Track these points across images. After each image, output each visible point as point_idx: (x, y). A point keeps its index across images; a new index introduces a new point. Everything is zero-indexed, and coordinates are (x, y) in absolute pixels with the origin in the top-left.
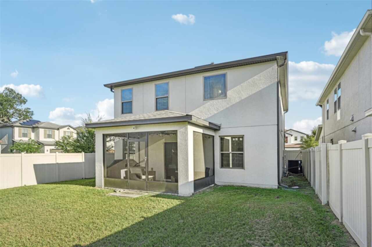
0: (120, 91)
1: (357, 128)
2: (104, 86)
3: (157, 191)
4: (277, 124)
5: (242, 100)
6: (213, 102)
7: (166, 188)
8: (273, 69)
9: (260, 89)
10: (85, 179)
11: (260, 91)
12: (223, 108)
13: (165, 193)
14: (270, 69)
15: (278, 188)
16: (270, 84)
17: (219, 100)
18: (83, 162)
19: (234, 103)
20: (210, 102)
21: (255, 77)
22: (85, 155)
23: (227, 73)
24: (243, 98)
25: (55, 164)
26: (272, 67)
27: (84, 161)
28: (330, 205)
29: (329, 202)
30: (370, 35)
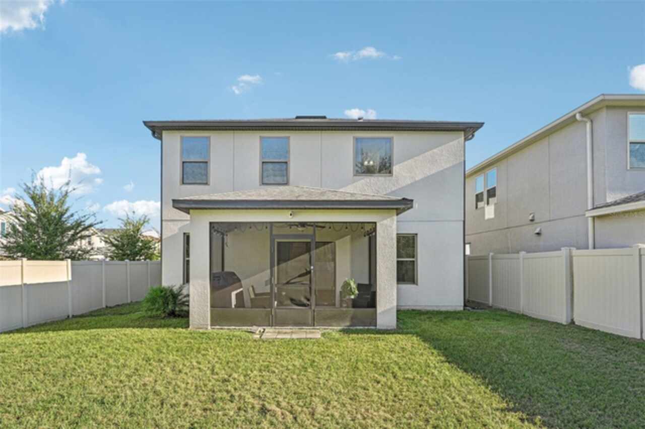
0: (179, 139)
1: (542, 230)
2: (143, 125)
3: (334, 324)
4: (463, 219)
5: (416, 182)
6: (370, 181)
7: (352, 318)
8: (459, 142)
9: (442, 169)
10: (73, 316)
11: (442, 171)
12: (386, 190)
13: (351, 328)
14: (455, 142)
15: (464, 309)
16: (455, 163)
17: (380, 178)
18: (70, 281)
19: (404, 185)
20: (365, 179)
21: (435, 150)
22: (72, 265)
23: (393, 138)
24: (417, 179)
25: (21, 286)
26: (457, 141)
27: (70, 279)
28: (576, 323)
29: (575, 320)
30: (587, 122)
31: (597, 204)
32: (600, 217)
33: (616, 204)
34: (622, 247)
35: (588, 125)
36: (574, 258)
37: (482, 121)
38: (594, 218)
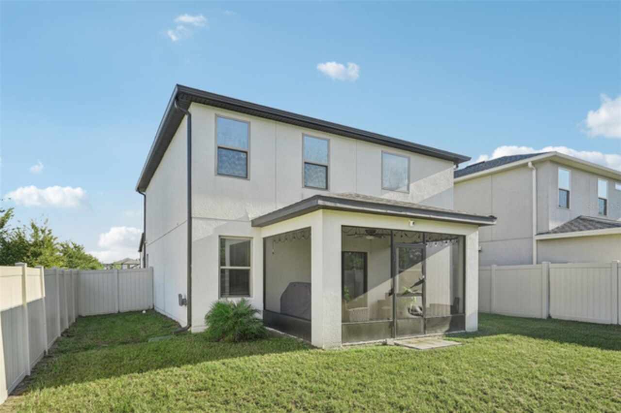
28: (553, 317)
29: (551, 315)
30: (533, 169)
31: (540, 231)
32: (541, 240)
33: (554, 232)
34: (566, 262)
35: (534, 172)
36: (551, 270)
37: (470, 156)
38: (537, 241)
